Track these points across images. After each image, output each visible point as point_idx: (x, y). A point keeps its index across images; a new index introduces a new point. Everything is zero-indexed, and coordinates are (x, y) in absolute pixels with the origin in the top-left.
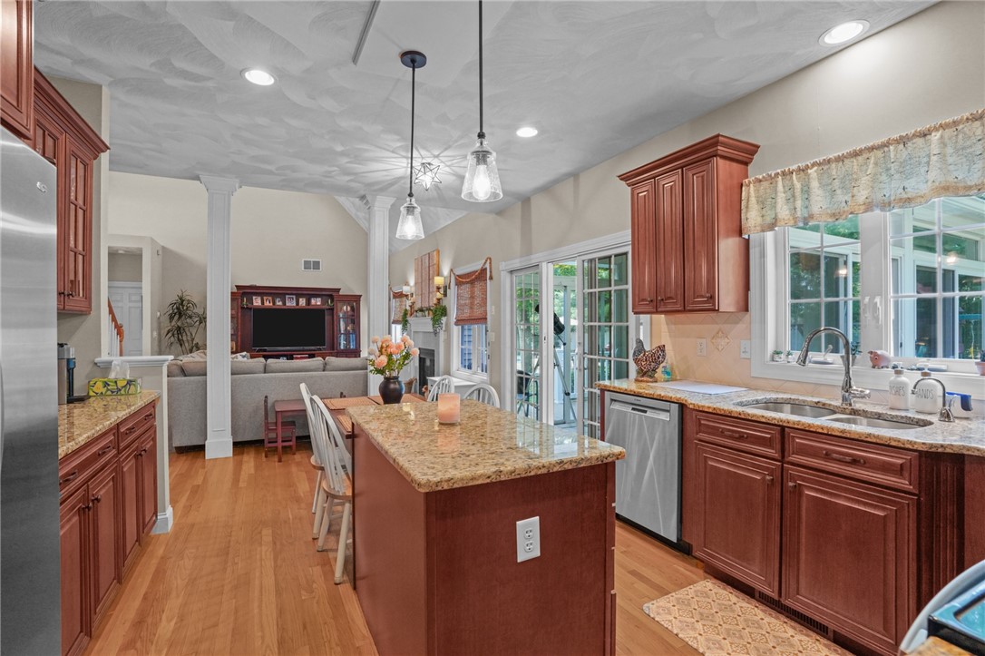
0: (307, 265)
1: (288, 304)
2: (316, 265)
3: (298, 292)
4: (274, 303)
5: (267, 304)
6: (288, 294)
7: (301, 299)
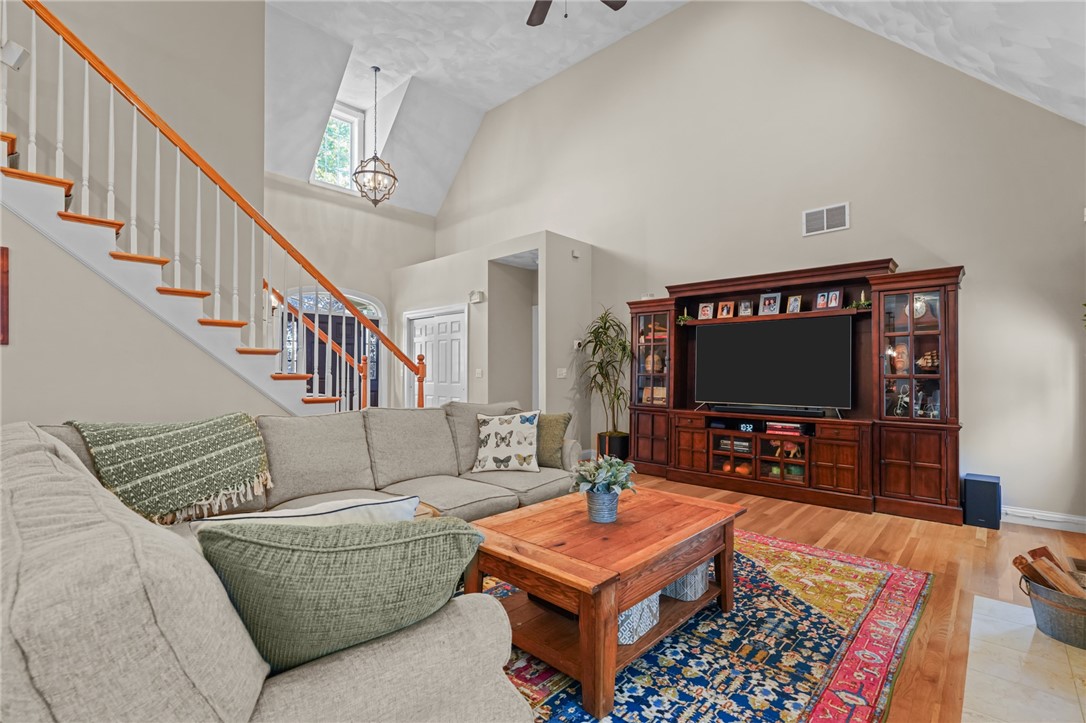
0: (814, 223)
1: (763, 312)
2: (836, 217)
3: (786, 285)
4: (736, 314)
5: (723, 315)
6: (764, 291)
7: (791, 299)
